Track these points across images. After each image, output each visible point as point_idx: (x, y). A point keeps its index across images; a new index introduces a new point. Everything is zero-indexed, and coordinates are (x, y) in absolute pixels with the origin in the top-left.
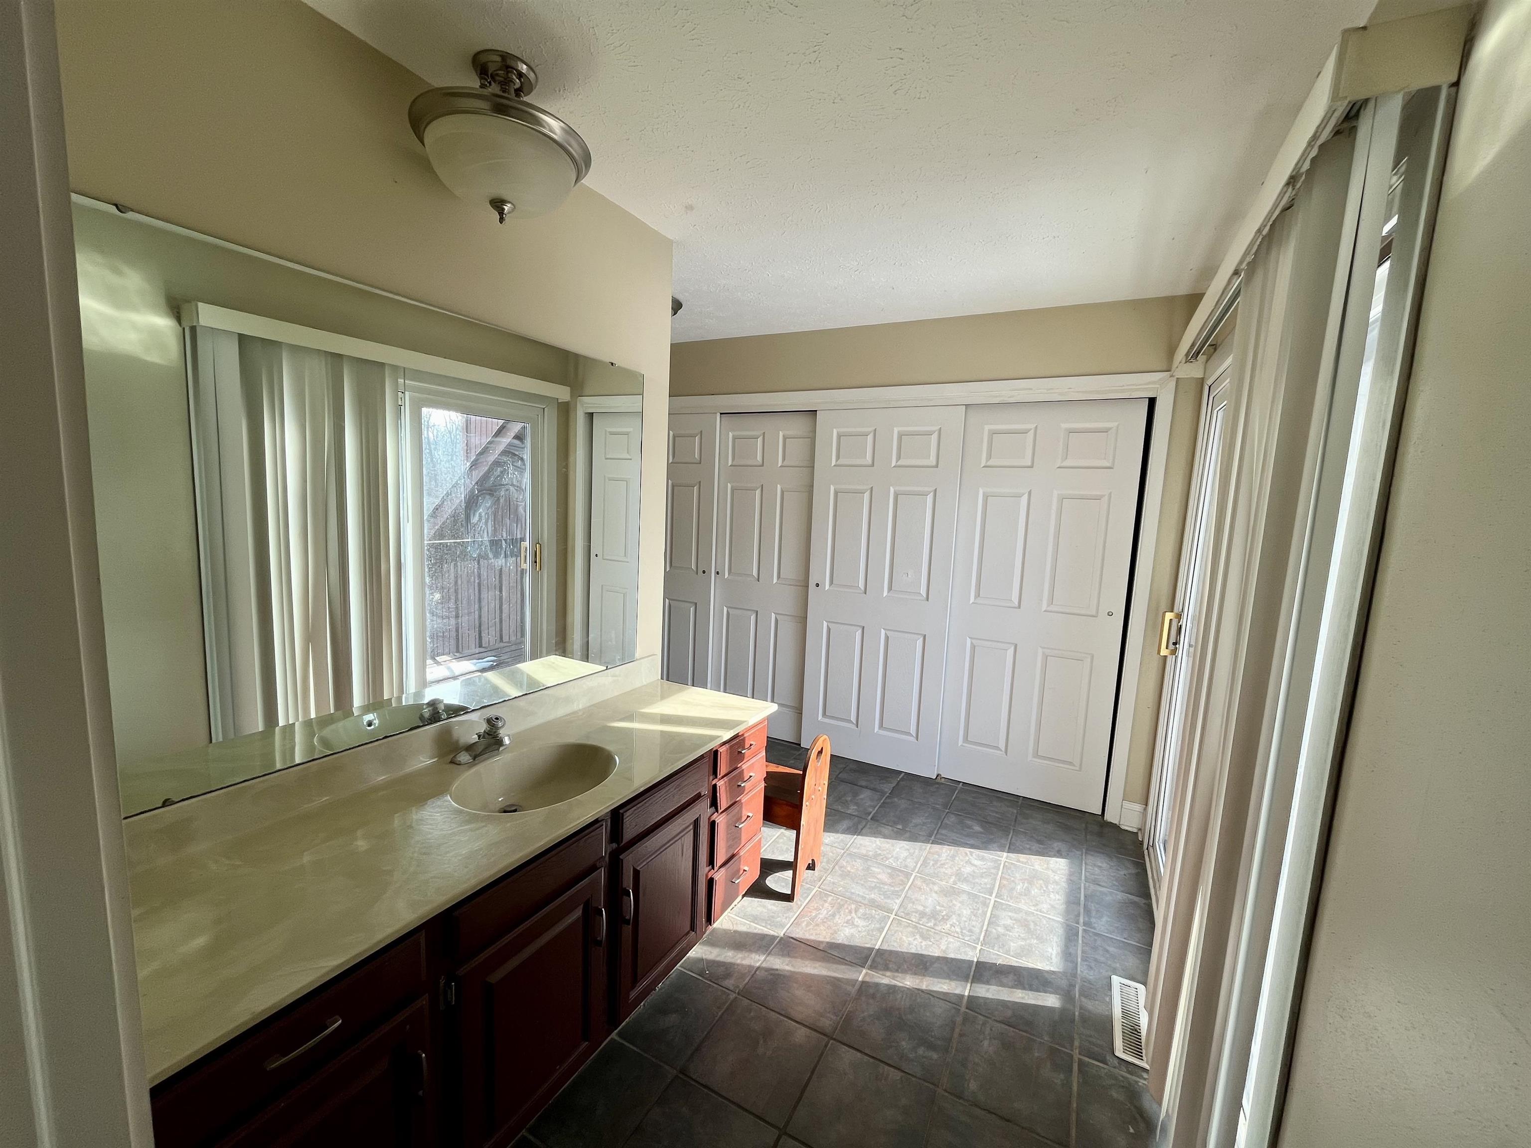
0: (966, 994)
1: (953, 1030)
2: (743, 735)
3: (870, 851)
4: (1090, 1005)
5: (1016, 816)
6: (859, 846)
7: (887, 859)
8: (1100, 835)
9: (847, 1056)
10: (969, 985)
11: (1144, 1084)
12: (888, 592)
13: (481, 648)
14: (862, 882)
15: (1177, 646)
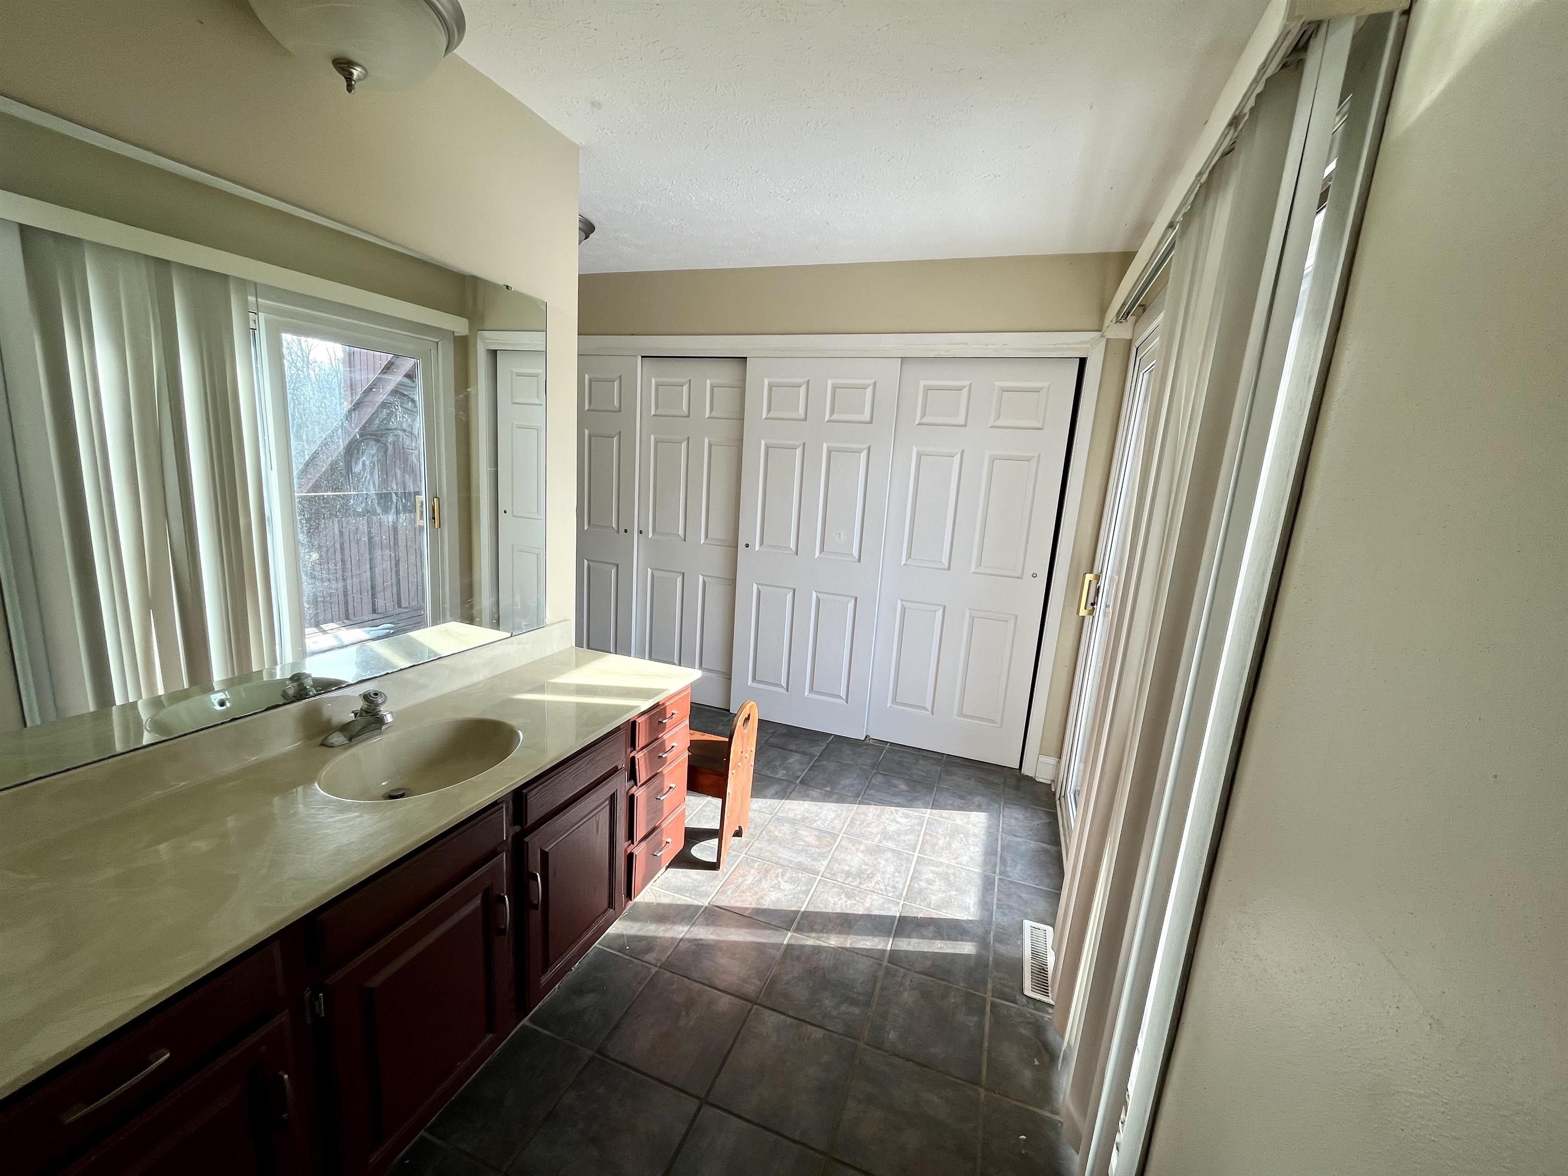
0: (889, 949)
1: (875, 984)
2: (663, 704)
3: (798, 814)
4: (1003, 949)
5: (940, 774)
6: (786, 810)
7: (815, 821)
8: (1017, 788)
9: (771, 1019)
10: (891, 940)
11: (1049, 1018)
12: (820, 553)
13: (376, 615)
14: (790, 846)
15: (1095, 606)
